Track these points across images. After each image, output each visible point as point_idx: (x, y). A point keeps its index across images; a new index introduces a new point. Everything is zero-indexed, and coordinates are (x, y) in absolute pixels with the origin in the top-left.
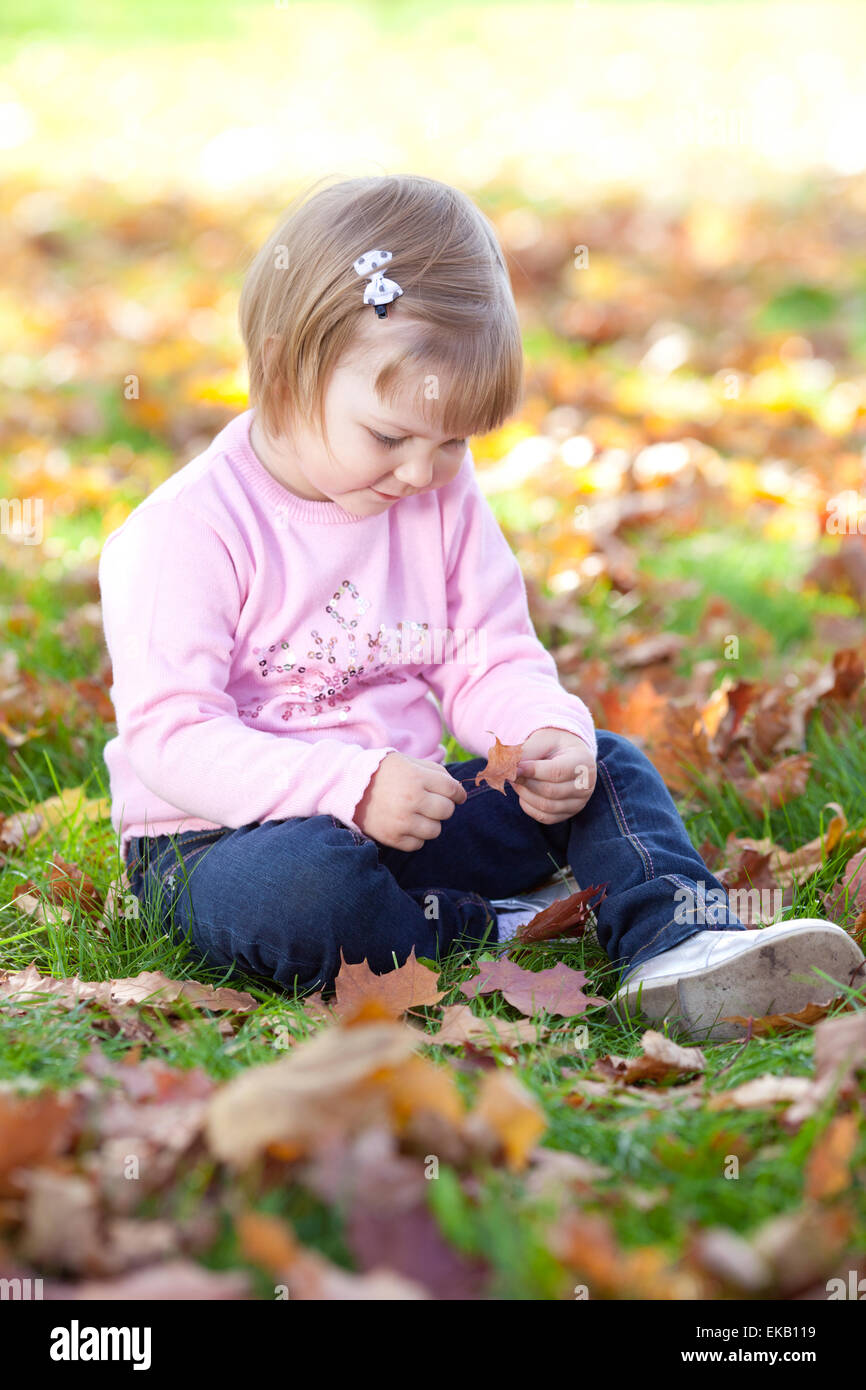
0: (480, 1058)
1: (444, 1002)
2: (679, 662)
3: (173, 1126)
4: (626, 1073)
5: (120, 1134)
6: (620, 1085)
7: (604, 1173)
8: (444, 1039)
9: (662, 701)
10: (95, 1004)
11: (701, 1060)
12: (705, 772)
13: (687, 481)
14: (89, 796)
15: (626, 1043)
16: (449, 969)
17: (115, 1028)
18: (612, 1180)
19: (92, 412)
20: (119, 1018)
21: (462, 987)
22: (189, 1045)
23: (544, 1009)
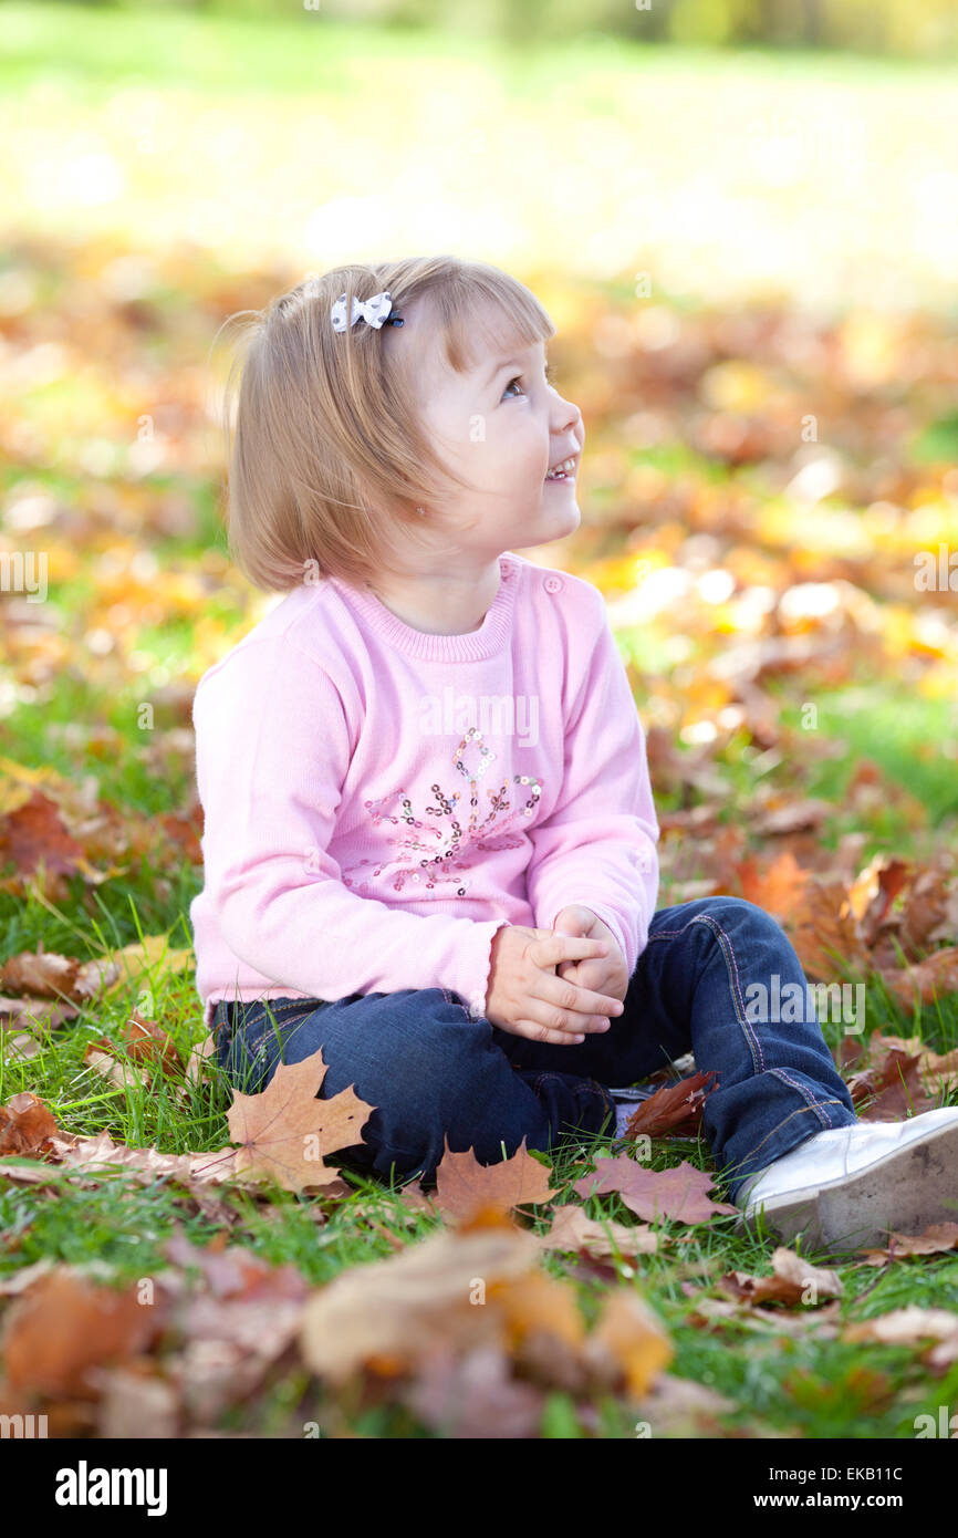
0: (598, 1268)
1: (555, 1200)
2: (823, 833)
3: (264, 1329)
4: (753, 1293)
5: (207, 1334)
6: (747, 1306)
7: (728, 1405)
8: (556, 1242)
9: (806, 876)
10: (174, 1181)
11: (835, 1284)
12: (850, 961)
13: (836, 625)
14: (171, 946)
15: (753, 1256)
16: (561, 1164)
17: (195, 1208)
18: (737, 1415)
19: (181, 509)
20: (199, 1197)
21: (576, 1185)
22: (275, 1232)
23: (666, 1215)
